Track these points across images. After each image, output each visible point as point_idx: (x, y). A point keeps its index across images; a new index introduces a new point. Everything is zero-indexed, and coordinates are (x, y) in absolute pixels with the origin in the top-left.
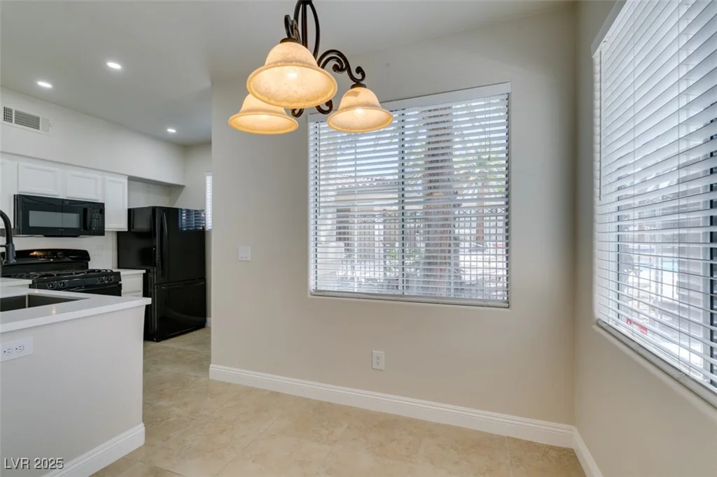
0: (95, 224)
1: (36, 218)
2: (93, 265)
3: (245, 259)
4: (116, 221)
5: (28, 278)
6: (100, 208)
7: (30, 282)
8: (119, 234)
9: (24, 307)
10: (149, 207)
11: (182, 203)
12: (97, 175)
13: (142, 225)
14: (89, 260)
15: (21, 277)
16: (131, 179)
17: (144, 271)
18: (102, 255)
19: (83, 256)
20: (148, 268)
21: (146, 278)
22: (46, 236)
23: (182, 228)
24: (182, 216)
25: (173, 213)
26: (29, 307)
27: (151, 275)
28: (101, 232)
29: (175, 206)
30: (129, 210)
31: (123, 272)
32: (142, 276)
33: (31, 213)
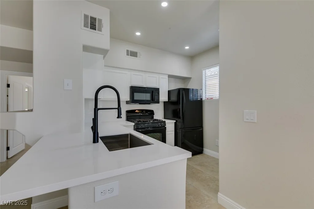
0: (156, 97)
1: (138, 96)
2: (155, 117)
4: (163, 97)
6: (157, 90)
7: (133, 124)
8: (165, 102)
10: (177, 89)
11: (190, 86)
12: (157, 76)
13: (174, 98)
14: (154, 114)
15: (132, 121)
16: (170, 76)
17: (175, 121)
18: (159, 114)
19: (151, 113)
20: (177, 119)
22: (140, 104)
24: (190, 92)
27: (178, 123)
28: (158, 102)
30: (169, 91)
31: (167, 121)
32: (174, 123)
33: (135, 93)
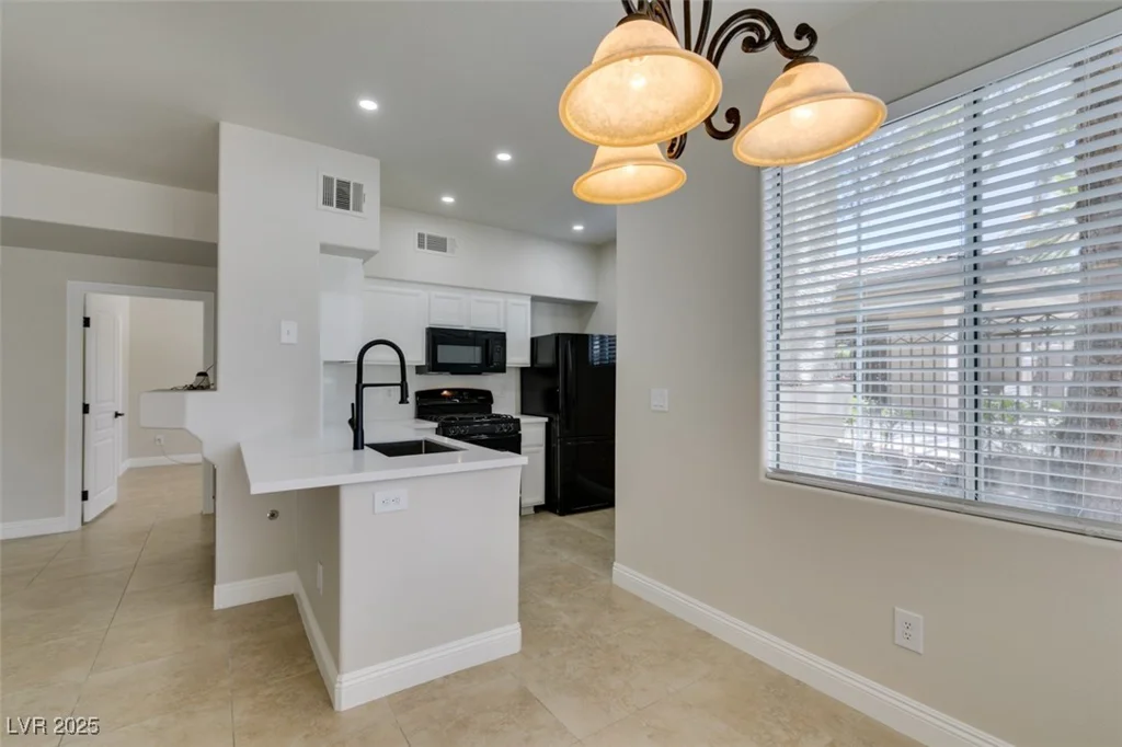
0: (496, 357)
1: (447, 354)
2: (496, 410)
3: (661, 409)
4: (518, 355)
5: (435, 421)
6: (500, 338)
7: (435, 425)
8: (523, 370)
9: (421, 453)
10: (552, 335)
11: (593, 329)
12: (500, 299)
13: (546, 359)
14: (492, 402)
15: (431, 420)
16: (535, 299)
17: (546, 419)
18: (506, 397)
19: (486, 397)
20: (551, 415)
21: (548, 426)
22: (453, 373)
23: (593, 361)
24: (593, 345)
25: (580, 342)
26: (426, 452)
27: (554, 425)
28: (502, 368)
29: (587, 332)
30: (533, 340)
31: (524, 420)
32: (544, 426)
33: (440, 347)
